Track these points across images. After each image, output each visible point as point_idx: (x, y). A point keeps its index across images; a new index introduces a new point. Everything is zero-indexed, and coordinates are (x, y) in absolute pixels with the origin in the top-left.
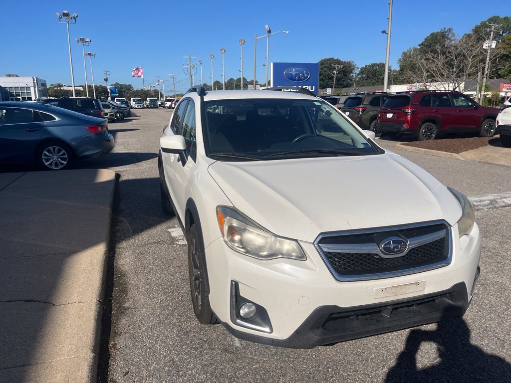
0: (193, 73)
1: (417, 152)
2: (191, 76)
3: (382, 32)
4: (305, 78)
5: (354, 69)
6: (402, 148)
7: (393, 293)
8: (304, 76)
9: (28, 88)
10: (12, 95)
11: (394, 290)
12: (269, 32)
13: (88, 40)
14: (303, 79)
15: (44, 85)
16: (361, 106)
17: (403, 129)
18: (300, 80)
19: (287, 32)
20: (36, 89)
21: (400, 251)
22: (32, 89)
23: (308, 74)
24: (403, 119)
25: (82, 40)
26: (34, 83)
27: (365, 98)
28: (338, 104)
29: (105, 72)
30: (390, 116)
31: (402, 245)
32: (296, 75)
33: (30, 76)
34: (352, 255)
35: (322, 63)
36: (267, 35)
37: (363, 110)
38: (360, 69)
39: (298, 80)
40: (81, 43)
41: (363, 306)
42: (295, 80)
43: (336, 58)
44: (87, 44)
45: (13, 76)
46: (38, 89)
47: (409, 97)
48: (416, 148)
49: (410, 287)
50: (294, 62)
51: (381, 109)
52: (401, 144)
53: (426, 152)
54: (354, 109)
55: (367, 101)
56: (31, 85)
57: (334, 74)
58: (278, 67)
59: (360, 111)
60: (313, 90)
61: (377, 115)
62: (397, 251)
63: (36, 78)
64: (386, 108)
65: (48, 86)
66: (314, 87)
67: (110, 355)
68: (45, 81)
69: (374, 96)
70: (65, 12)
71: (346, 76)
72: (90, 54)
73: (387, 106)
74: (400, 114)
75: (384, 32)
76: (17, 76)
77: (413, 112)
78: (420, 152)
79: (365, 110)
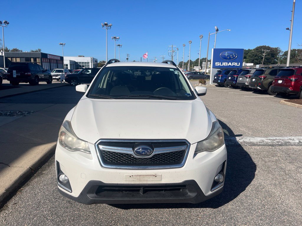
0: (173, 56)
1: (294, 106)
2: (172, 57)
3: (286, 29)
4: (234, 58)
5: (279, 53)
6: (284, 103)
7: (138, 179)
8: (233, 57)
9: (88, 63)
10: (80, 66)
11: (138, 177)
12: (217, 30)
13: (118, 38)
14: (233, 59)
15: (96, 61)
16: (263, 75)
17: (288, 91)
18: (230, 59)
19: (230, 30)
20: (92, 63)
21: (146, 155)
22: (90, 63)
23: (236, 56)
24: (289, 84)
25: (115, 38)
26: (91, 60)
27: (266, 70)
28: (250, 74)
29: (127, 55)
30: (280, 82)
31: (148, 151)
32: (228, 56)
33: (89, 57)
34: (117, 153)
35: (257, 49)
36: (216, 32)
37: (264, 78)
38: (284, 53)
39: (229, 59)
40: (114, 40)
41: (118, 184)
42: (227, 59)
43: (267, 46)
44: (117, 40)
45: (82, 56)
46: (93, 63)
47: (294, 70)
48: (293, 104)
49: (150, 177)
50: (227, 48)
51: (275, 78)
52: (285, 101)
53: (299, 106)
54: (258, 77)
55: (268, 72)
56: (90, 61)
57: (263, 56)
58: (216, 51)
59: (262, 78)
60: (239, 65)
61: (272, 81)
62: (145, 154)
63: (93, 58)
64: (278, 77)
65: (98, 62)
66: (239, 63)
67: (16, 194)
68: (97, 59)
69: (273, 69)
70: (106, 23)
71: (274, 57)
72: (119, 45)
73: (279, 75)
74: (287, 81)
75: (288, 29)
76: (84, 57)
77: (296, 80)
78: (295, 106)
79: (266, 78)
